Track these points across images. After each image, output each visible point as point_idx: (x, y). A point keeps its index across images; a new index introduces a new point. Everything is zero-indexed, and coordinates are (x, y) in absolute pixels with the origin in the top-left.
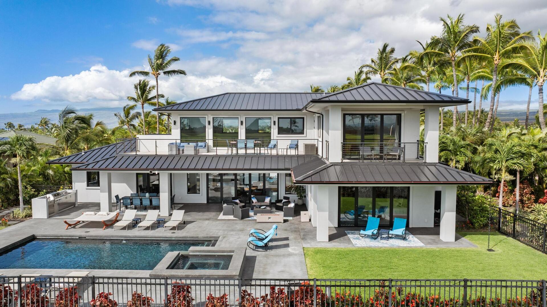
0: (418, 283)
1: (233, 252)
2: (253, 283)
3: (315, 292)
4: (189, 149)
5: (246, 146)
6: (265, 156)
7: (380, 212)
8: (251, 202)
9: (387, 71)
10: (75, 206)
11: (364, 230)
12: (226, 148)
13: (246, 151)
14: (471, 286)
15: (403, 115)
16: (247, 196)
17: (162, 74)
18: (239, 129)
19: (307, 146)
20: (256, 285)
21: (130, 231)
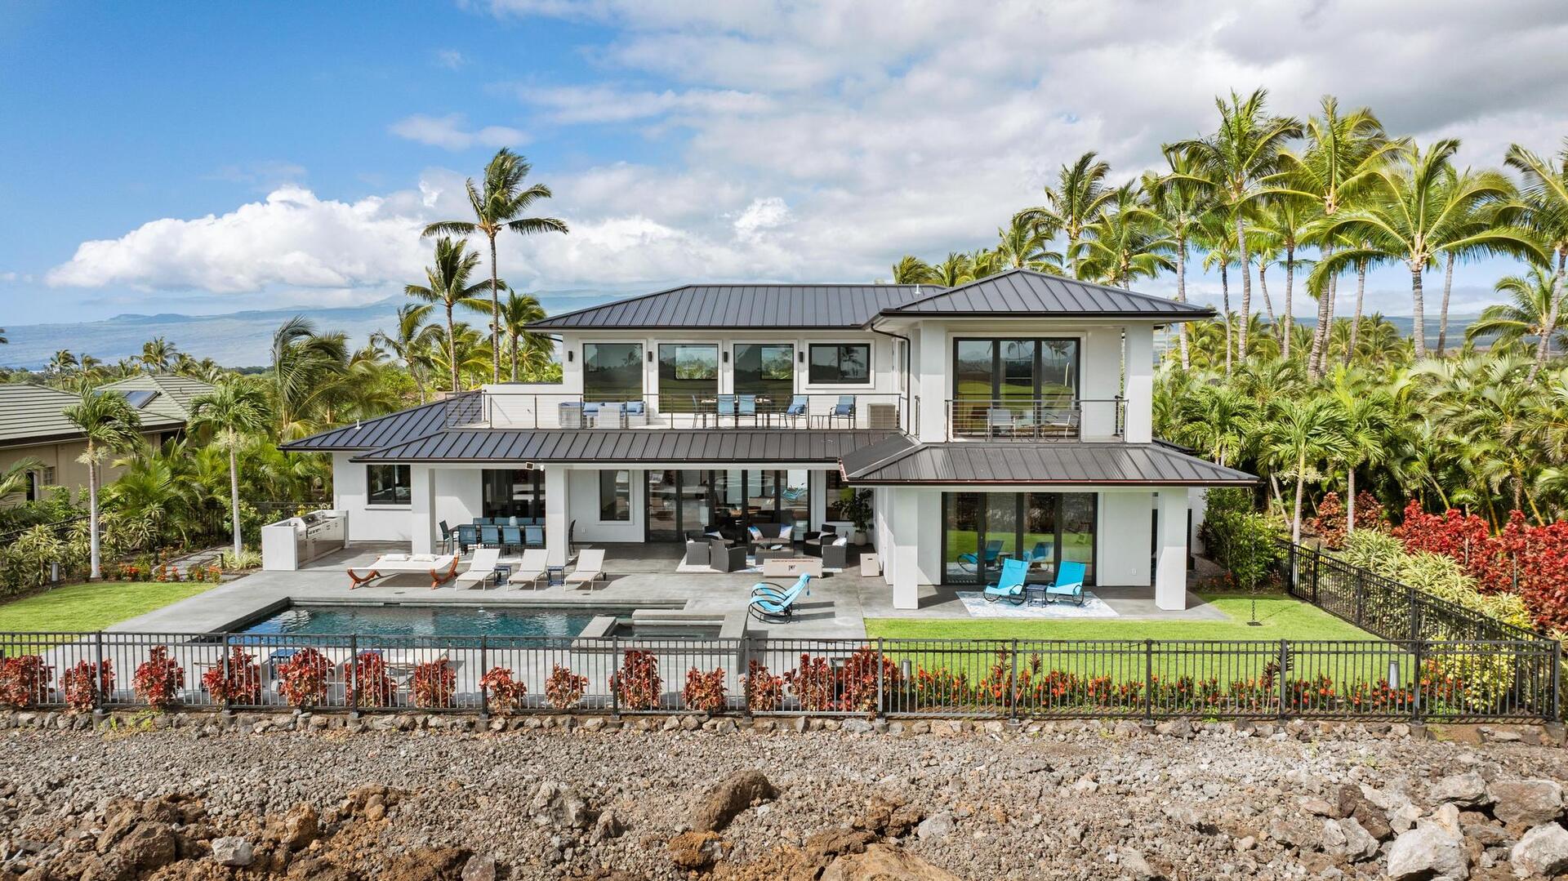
0: (1064, 647)
1: (722, 618)
2: (770, 645)
3: (880, 666)
4: (607, 416)
5: (736, 409)
6: (782, 433)
7: (1035, 554)
8: (747, 538)
9: (1085, 224)
10: (343, 549)
11: (995, 585)
12: (692, 415)
13: (737, 420)
14: (1159, 652)
15: (1083, 340)
16: (735, 528)
17: (506, 229)
18: (720, 372)
19: (874, 410)
20: (775, 650)
21: (490, 591)
